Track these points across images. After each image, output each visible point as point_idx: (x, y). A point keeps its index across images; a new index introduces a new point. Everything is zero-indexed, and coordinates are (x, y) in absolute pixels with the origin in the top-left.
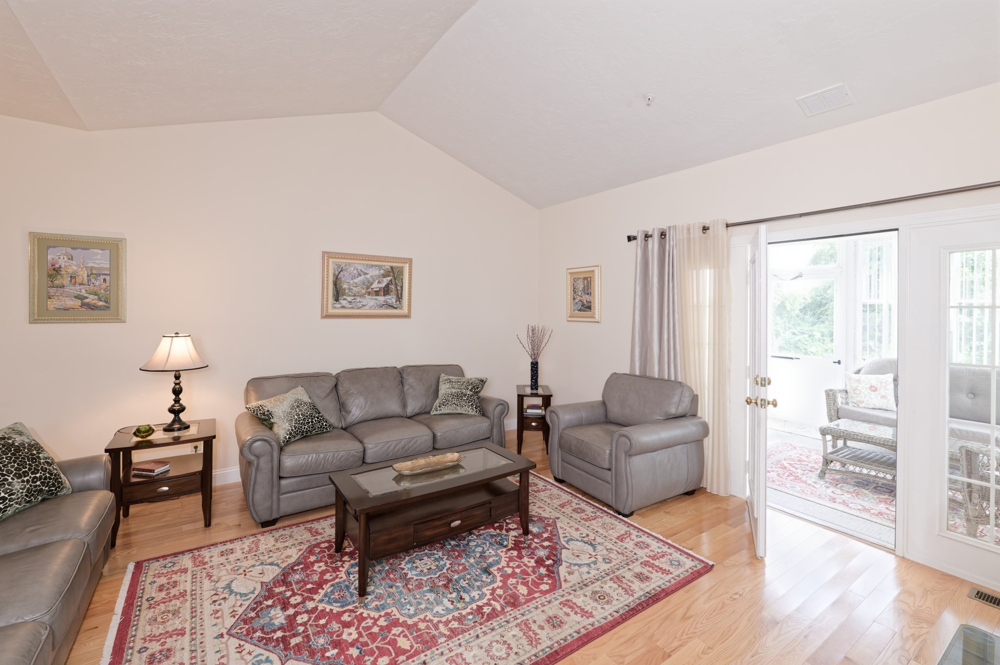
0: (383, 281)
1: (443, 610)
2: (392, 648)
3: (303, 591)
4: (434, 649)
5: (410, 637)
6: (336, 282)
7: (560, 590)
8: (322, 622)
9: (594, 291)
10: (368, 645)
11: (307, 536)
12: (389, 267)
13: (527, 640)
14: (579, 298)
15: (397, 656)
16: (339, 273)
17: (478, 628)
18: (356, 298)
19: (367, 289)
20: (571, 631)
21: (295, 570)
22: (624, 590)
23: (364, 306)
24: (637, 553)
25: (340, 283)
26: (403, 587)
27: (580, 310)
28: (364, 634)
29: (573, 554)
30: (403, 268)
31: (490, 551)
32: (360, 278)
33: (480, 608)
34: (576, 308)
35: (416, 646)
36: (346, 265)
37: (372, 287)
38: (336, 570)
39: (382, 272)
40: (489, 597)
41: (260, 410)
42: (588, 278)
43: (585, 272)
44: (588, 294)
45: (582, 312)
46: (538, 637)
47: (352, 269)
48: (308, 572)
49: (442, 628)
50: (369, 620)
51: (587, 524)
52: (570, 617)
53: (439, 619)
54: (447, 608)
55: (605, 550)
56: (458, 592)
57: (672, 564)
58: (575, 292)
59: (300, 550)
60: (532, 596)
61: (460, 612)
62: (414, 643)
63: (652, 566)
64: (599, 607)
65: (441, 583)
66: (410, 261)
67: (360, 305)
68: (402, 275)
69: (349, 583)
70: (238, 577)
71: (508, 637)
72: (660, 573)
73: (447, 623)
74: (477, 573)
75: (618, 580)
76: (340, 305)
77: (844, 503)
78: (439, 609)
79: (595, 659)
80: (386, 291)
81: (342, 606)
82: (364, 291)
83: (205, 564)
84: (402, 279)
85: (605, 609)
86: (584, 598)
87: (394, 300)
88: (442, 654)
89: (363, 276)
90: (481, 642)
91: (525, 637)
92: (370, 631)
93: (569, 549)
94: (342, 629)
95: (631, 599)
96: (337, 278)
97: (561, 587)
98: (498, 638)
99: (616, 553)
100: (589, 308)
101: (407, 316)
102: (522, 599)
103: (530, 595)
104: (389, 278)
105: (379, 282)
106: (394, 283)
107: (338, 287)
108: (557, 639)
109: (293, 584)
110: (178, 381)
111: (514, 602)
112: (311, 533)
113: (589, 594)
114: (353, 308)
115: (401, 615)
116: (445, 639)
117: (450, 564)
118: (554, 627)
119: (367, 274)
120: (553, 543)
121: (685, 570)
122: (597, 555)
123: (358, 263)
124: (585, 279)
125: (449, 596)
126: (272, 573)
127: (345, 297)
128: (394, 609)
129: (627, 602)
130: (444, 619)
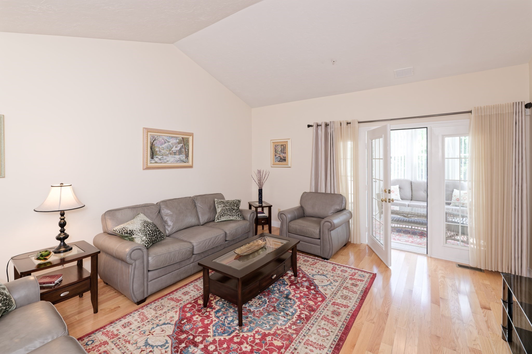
0: (178, 146)
1: (283, 322)
2: (274, 347)
3: (199, 333)
4: (294, 341)
5: (278, 339)
6: (152, 147)
7: (327, 299)
8: (225, 346)
9: (287, 151)
10: (260, 350)
11: (173, 303)
12: (181, 138)
13: (331, 324)
14: (278, 155)
15: (280, 350)
16: (154, 141)
17: (306, 325)
18: (163, 156)
19: (170, 151)
20: (346, 315)
21: (183, 323)
22: (352, 292)
23: (168, 161)
24: (345, 275)
25: (154, 147)
26: (254, 316)
27: (279, 161)
28: (254, 345)
29: (319, 281)
30: (188, 138)
31: (282, 288)
32: (165, 145)
33: (299, 316)
34: (277, 160)
35: (284, 342)
36: (157, 137)
37: (172, 150)
38: (208, 317)
39: (178, 141)
40: (299, 310)
41: (124, 231)
42: (283, 145)
43: (282, 142)
44: (284, 153)
45: (280, 162)
46: (334, 322)
47: (161, 139)
48: (192, 322)
49: (290, 331)
50: (250, 338)
51: (315, 266)
52: (340, 309)
53: (285, 327)
54: (284, 320)
55: (331, 277)
56: (283, 311)
57: (361, 277)
58: (276, 152)
59: (176, 312)
60: (317, 305)
61: (292, 320)
62: (283, 342)
63: (354, 279)
64: (348, 302)
65: (271, 310)
66: (192, 135)
67: (165, 161)
68: (188, 143)
69: (223, 322)
70: (148, 336)
71: (322, 326)
72: (360, 281)
73: (290, 327)
74: (284, 300)
75: (346, 288)
76: (154, 161)
77: (398, 240)
78: (280, 322)
79: (363, 324)
80: (180, 152)
81: (229, 335)
82: (167, 152)
83: (117, 335)
84: (188, 145)
85: (351, 302)
86: (339, 300)
87: (184, 158)
88: (300, 342)
89: (167, 143)
90: (313, 331)
91: (329, 323)
92: (255, 343)
93: (316, 279)
94: (239, 347)
95: (358, 295)
96: (152, 145)
97: (327, 298)
98: (318, 327)
99: (336, 277)
100: (285, 160)
101: (191, 167)
102: (315, 307)
103: (317, 304)
104: (181, 145)
105: (176, 147)
106: (184, 147)
107: (153, 150)
108: (343, 320)
109: (190, 331)
110: (62, 217)
111: (312, 310)
112: (174, 301)
113: (340, 297)
114: (161, 163)
115: (264, 330)
116: (296, 335)
117: (268, 299)
118: (338, 315)
119: (169, 142)
120: (307, 278)
121: (367, 278)
122: (329, 280)
123: (164, 136)
124: (282, 145)
125: (280, 314)
126: (170, 330)
127: (157, 156)
128: (258, 328)
129: (357, 297)
130: (287, 326)
